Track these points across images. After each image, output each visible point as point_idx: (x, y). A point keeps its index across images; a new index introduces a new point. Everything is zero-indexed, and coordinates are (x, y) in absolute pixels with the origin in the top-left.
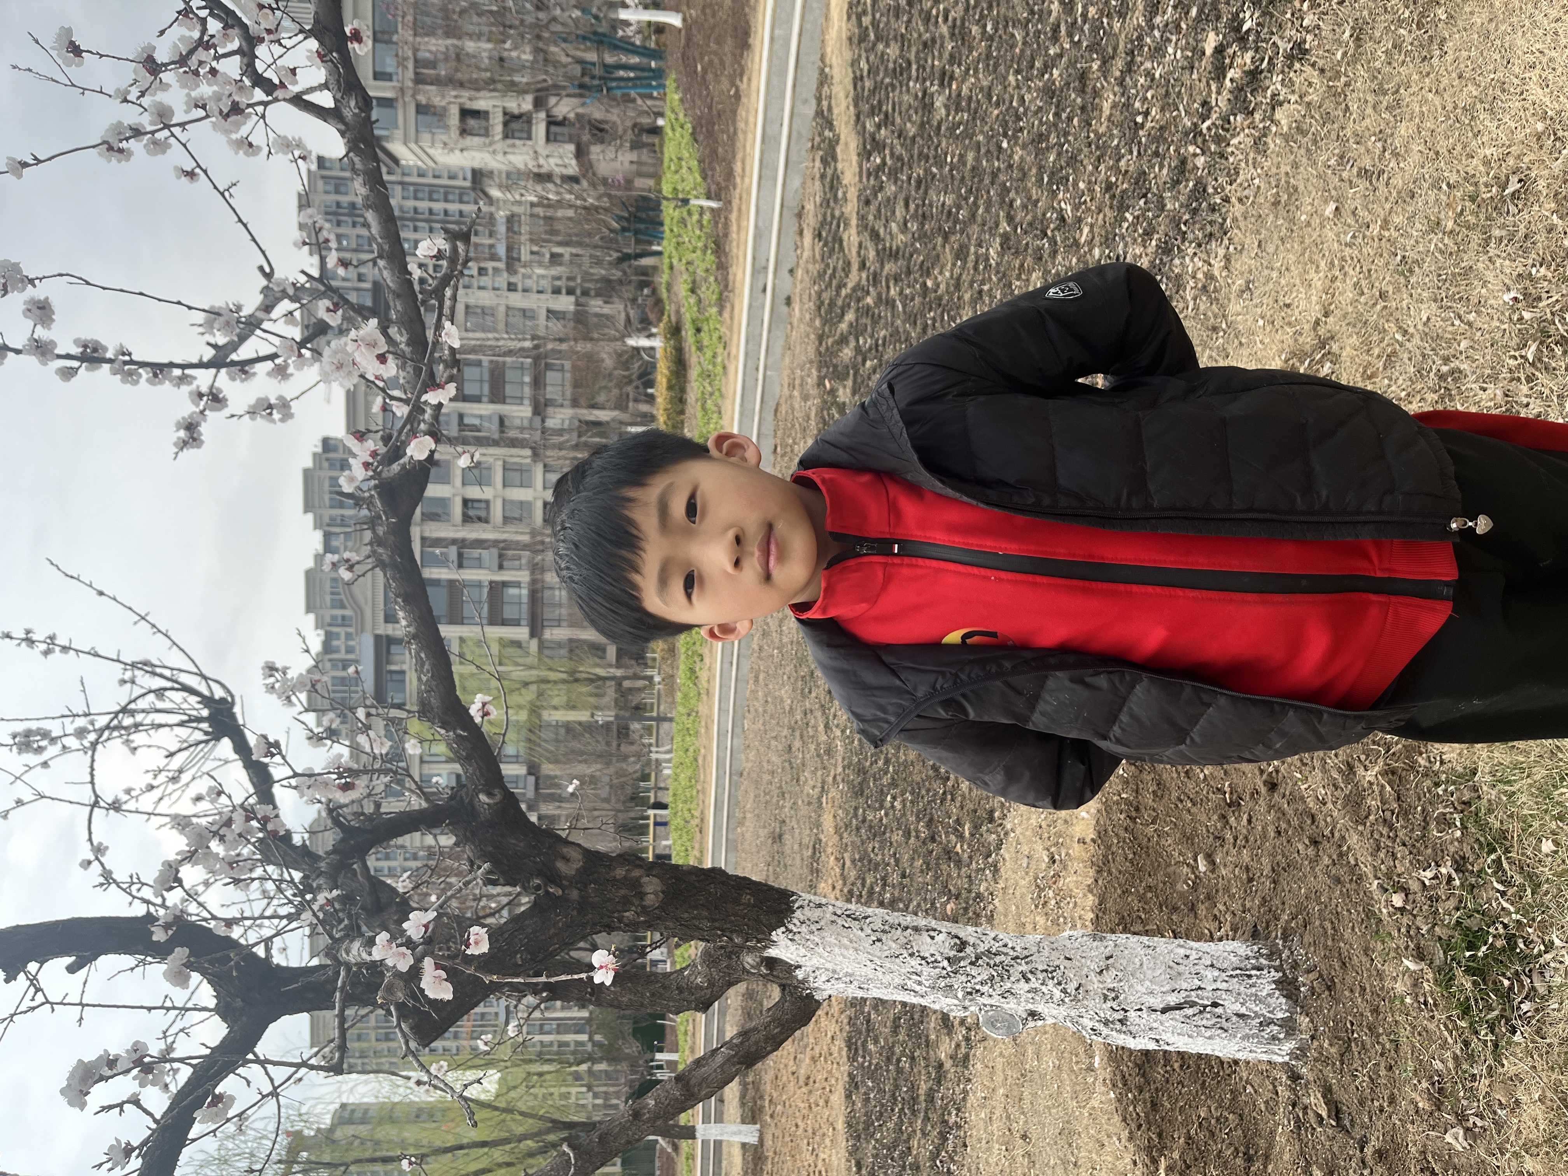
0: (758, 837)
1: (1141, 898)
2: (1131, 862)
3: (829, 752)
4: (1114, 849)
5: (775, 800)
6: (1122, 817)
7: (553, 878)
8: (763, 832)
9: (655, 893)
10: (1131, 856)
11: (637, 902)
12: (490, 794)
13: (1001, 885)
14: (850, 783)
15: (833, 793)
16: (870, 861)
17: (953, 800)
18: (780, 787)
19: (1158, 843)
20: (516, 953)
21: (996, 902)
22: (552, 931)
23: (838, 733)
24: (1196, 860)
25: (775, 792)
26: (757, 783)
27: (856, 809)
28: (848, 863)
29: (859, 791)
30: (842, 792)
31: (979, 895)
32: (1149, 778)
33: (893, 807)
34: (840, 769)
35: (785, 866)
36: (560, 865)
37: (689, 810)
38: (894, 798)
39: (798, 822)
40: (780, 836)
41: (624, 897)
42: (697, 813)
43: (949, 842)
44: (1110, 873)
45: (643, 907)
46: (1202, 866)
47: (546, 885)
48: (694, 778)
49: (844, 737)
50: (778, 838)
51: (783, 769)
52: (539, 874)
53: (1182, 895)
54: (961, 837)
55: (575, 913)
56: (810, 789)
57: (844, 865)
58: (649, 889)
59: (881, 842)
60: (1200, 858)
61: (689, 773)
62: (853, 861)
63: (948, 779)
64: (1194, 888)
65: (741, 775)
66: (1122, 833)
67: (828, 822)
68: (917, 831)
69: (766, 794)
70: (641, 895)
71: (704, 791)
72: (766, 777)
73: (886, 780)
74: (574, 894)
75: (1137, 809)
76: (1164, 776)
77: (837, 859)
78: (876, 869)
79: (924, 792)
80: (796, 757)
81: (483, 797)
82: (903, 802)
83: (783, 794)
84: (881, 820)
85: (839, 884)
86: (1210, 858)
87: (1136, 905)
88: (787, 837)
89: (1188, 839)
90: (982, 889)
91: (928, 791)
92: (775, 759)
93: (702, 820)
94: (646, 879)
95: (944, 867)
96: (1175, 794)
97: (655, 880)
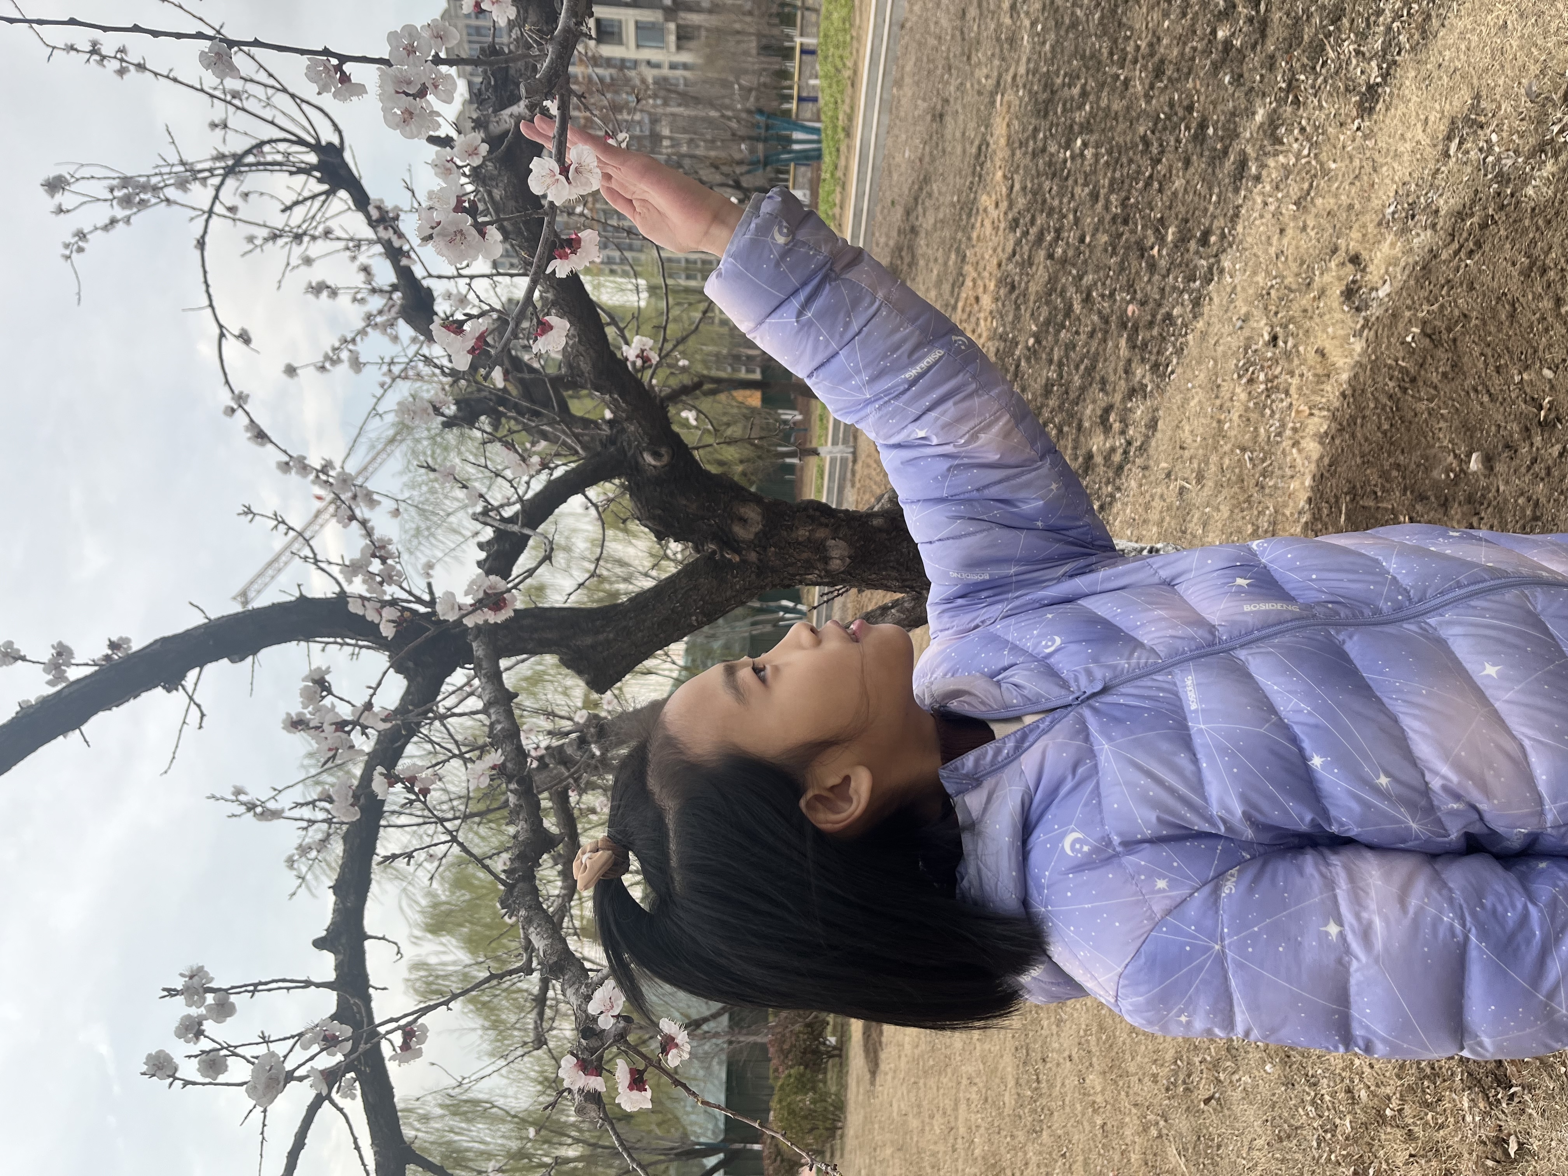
0: (916, 107)
1: (1385, 475)
2: (1385, 433)
3: (1012, 41)
4: (1367, 413)
5: (939, 72)
6: (1391, 384)
7: (728, 542)
8: (922, 105)
9: (842, 559)
10: (1386, 427)
11: (820, 565)
12: (656, 455)
13: (1200, 325)
14: (1032, 94)
15: (1010, 96)
16: (1044, 201)
17: (1160, 191)
18: (947, 58)
19: (1426, 421)
20: (691, 615)
21: (1190, 337)
22: (729, 593)
23: (1027, 23)
24: (1469, 456)
25: (941, 63)
26: (921, 45)
27: (1036, 130)
28: (1017, 187)
29: (1043, 109)
30: (1021, 99)
31: (1169, 316)
32: (1444, 356)
33: (1082, 154)
34: (1022, 70)
35: (944, 151)
36: (739, 531)
37: (841, 57)
38: (1085, 145)
39: (964, 107)
40: (941, 116)
41: (807, 561)
42: (849, 64)
43: (1145, 237)
44: (1353, 436)
45: (827, 571)
46: (1475, 464)
47: (721, 550)
48: (848, 20)
49: (1033, 34)
50: (939, 117)
51: (953, 37)
52: (715, 538)
53: (1436, 484)
54: (1161, 239)
55: (753, 576)
56: (984, 76)
57: (1012, 187)
58: (835, 553)
59: (1061, 187)
60: (1474, 456)
61: (844, 12)
62: (1024, 188)
63: (1159, 161)
64: (1456, 482)
65: (902, 27)
66: (1384, 400)
67: (1000, 129)
68: (1108, 202)
69: (929, 61)
70: (826, 560)
71: (859, 39)
72: (932, 42)
73: (1079, 117)
74: (753, 556)
75: (1413, 380)
76: (1465, 359)
77: (1005, 176)
78: (1050, 215)
79: (1124, 160)
80: (971, 29)
81: (649, 459)
82: (1097, 156)
83: (950, 69)
84: (1065, 161)
85: (1004, 205)
86: (1488, 461)
87: (1374, 478)
88: (948, 119)
89: (1468, 429)
90: (1175, 312)
91: (1131, 161)
92: (944, 22)
93: (855, 72)
94: (831, 543)
95: (1134, 263)
96: (1470, 382)
97: (842, 544)
